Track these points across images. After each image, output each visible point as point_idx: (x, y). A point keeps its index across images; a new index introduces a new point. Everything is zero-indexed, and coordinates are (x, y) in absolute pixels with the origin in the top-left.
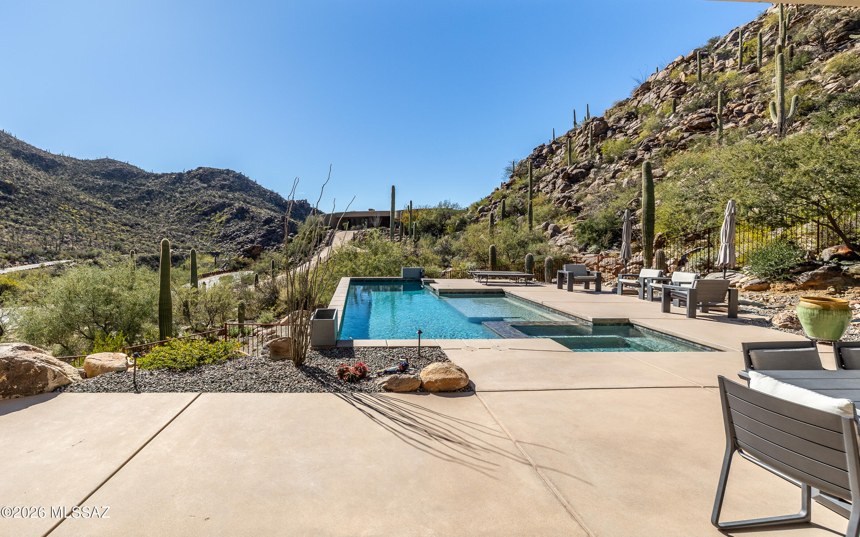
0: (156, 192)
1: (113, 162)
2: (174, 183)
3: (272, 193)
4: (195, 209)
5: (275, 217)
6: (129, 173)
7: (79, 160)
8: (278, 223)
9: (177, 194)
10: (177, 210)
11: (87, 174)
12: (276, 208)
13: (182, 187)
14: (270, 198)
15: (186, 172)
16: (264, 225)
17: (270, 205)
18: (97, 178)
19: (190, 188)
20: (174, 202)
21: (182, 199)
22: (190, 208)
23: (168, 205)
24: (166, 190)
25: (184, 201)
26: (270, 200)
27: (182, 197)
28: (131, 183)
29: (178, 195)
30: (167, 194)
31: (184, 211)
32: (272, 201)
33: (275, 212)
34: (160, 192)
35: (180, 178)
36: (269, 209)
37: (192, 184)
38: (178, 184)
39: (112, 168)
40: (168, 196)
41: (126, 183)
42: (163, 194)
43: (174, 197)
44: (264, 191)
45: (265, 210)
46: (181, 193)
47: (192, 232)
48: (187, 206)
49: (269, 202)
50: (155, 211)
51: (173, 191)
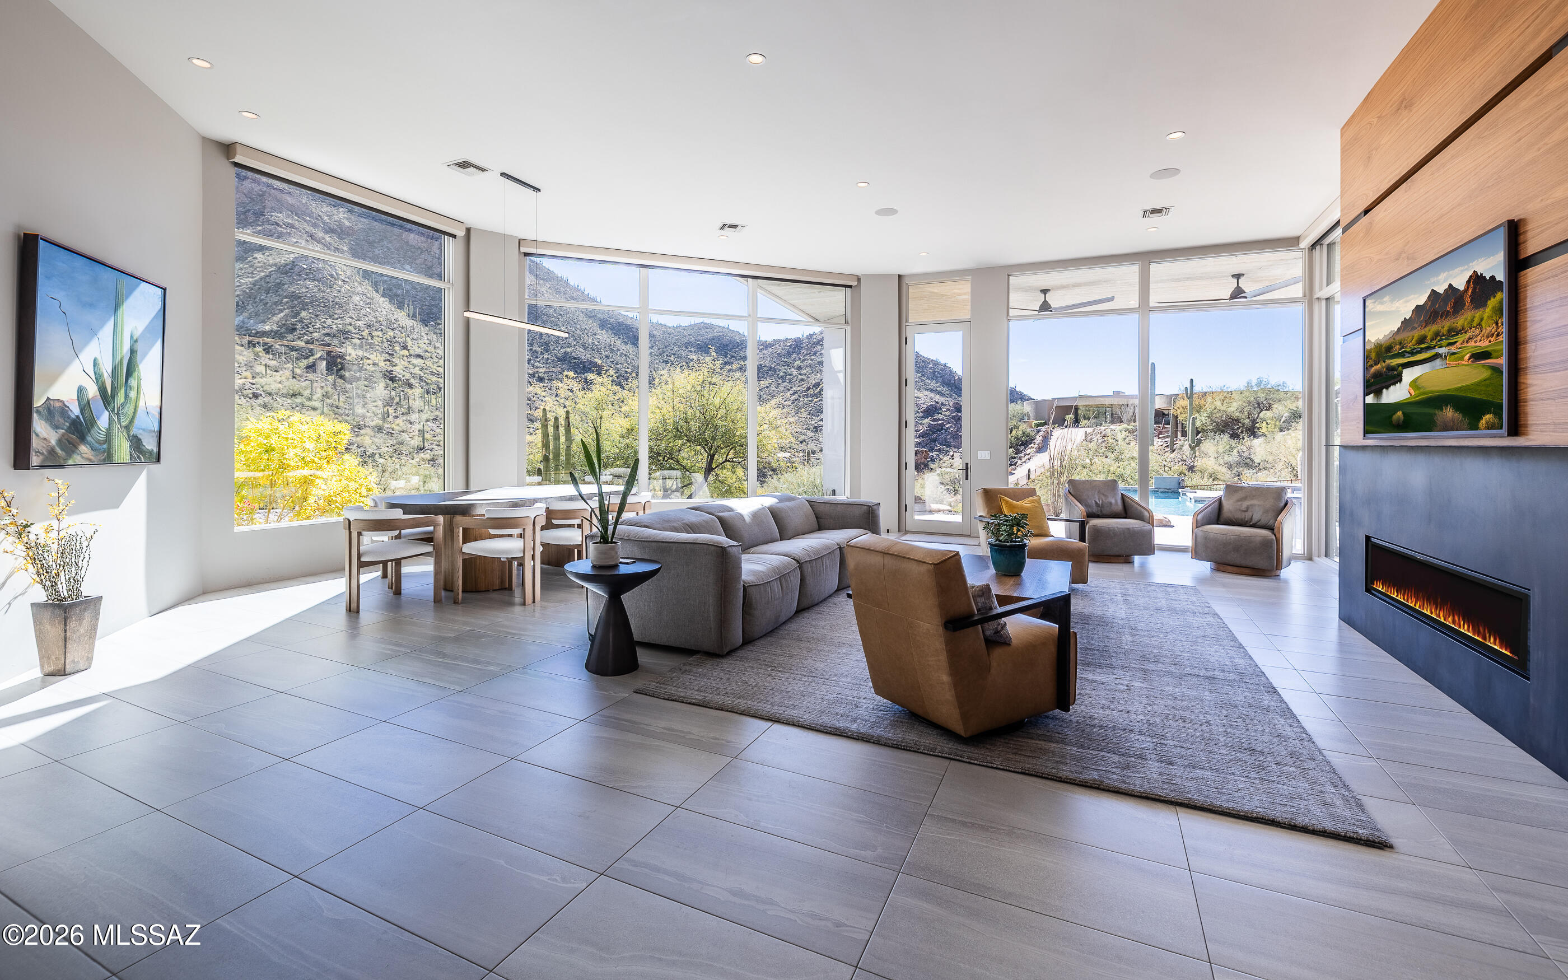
0: (765, 369)
1: (709, 327)
2: (789, 354)
3: (936, 363)
4: (820, 392)
5: (942, 404)
6: (730, 342)
7: (670, 328)
8: (948, 413)
9: (792, 370)
10: (794, 394)
11: (679, 346)
12: (945, 390)
13: (800, 359)
14: (934, 372)
15: (805, 336)
16: (924, 417)
17: (933, 384)
18: (691, 351)
19: (811, 360)
20: (790, 382)
21: (800, 377)
22: (811, 391)
23: (781, 388)
24: (778, 364)
25: (803, 380)
26: (934, 376)
27: (800, 374)
28: (732, 356)
29: (795, 372)
30: (780, 370)
31: (804, 396)
32: (937, 377)
33: (943, 395)
34: (771, 367)
35: (797, 346)
36: (931, 390)
37: (815, 354)
38: (795, 355)
39: (710, 336)
40: (782, 374)
41: (726, 357)
42: (775, 370)
43: (790, 375)
44: (923, 361)
45: (926, 393)
46: (799, 368)
47: (815, 427)
48: (808, 389)
49: (932, 379)
50: (765, 396)
51: (788, 366)
